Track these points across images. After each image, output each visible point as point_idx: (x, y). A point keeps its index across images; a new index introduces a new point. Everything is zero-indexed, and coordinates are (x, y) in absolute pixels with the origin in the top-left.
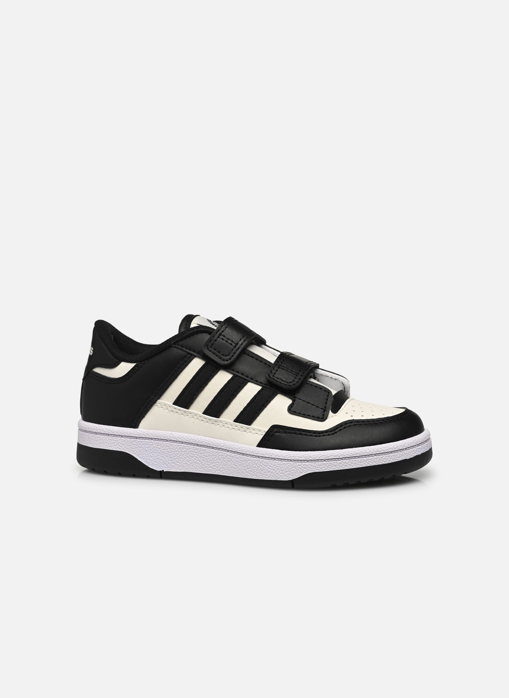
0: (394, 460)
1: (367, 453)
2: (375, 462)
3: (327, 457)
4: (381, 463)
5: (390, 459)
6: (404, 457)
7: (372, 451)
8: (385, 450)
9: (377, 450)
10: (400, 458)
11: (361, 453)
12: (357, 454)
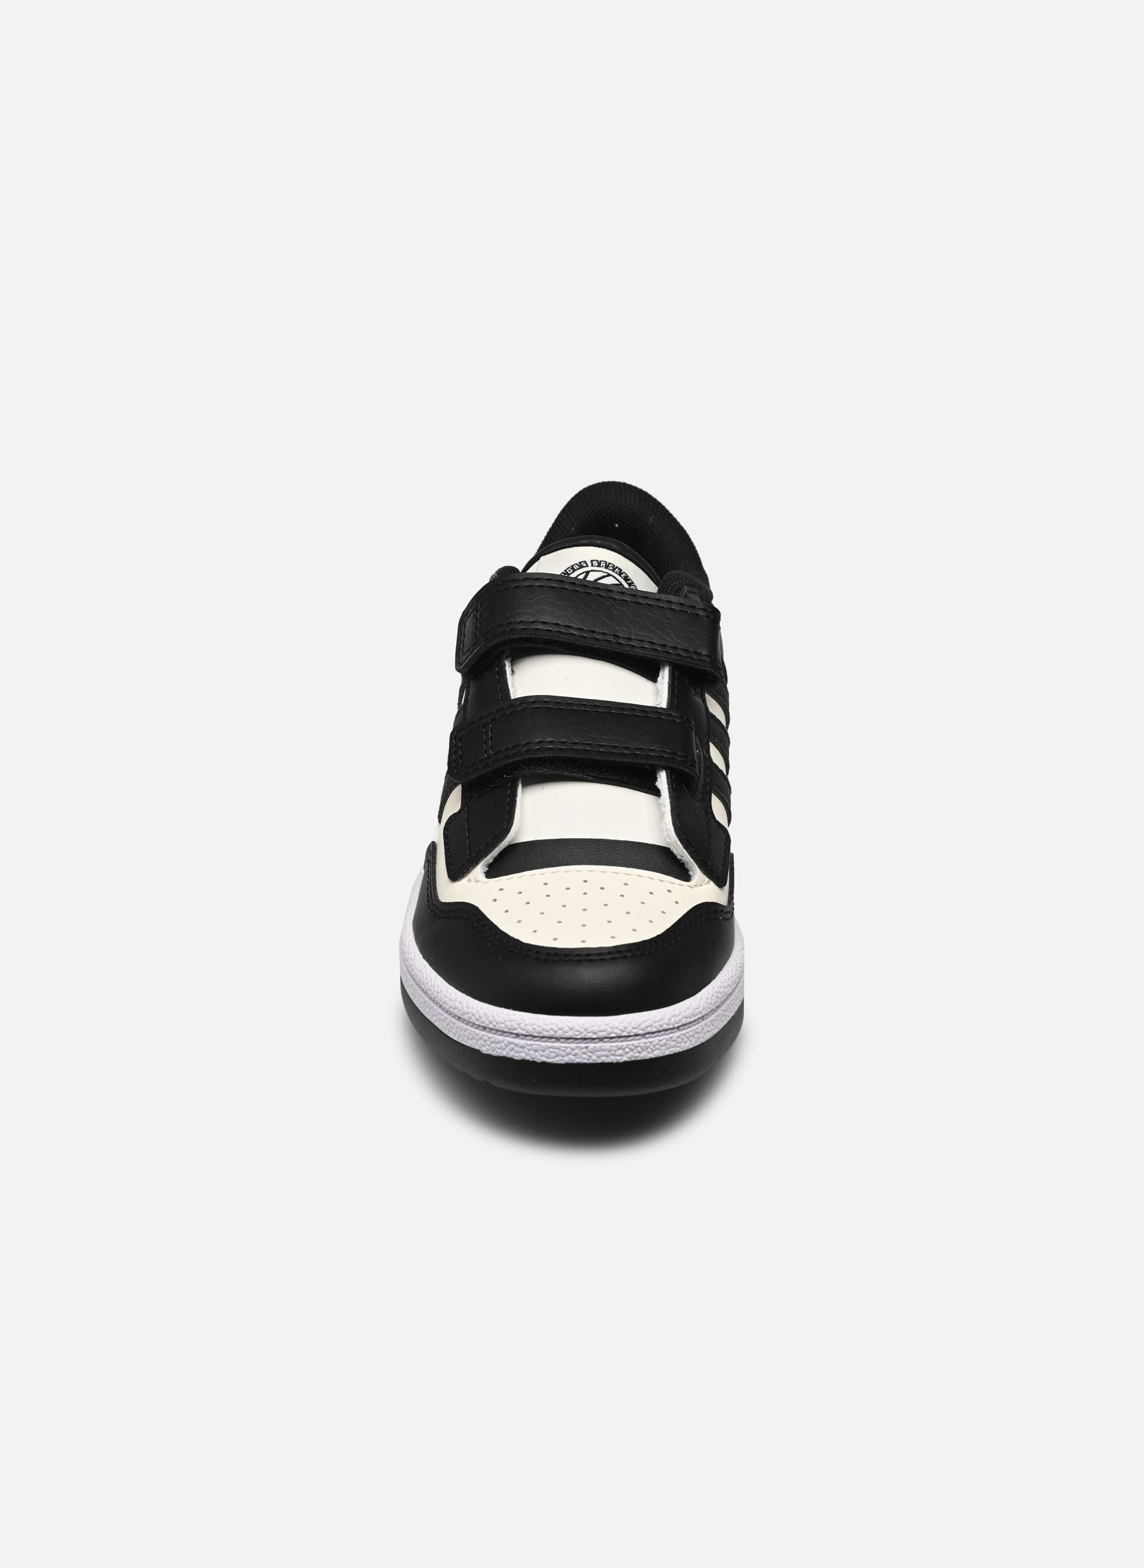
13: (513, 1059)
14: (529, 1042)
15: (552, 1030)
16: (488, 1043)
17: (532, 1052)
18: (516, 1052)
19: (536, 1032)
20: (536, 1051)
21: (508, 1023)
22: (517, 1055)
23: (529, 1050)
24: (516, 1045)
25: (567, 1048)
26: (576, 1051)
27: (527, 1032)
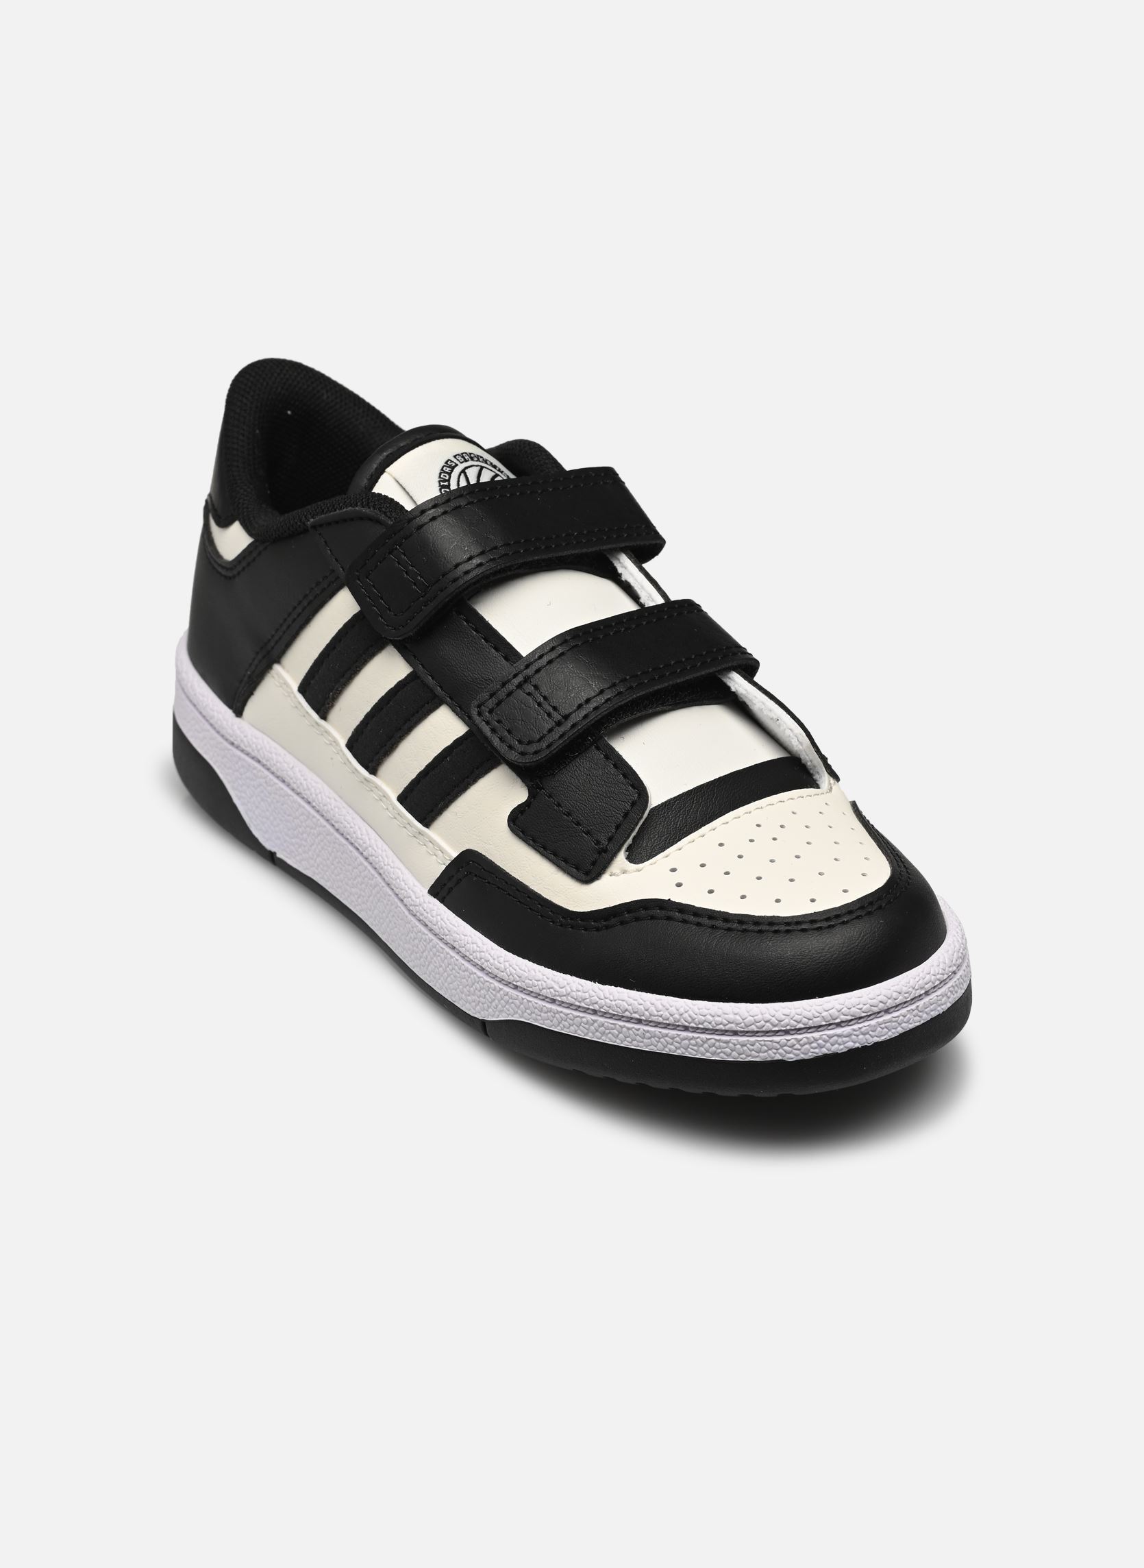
0: (743, 1056)
1: (661, 1016)
2: (686, 1049)
3: (557, 993)
4: (703, 1055)
5: (728, 1050)
6: (775, 1054)
7: (677, 1016)
8: (713, 1023)
9: (690, 1017)
10: (761, 1054)
11: (647, 1013)
12: (635, 1013)
13: (837, 1053)
14: (856, 1027)
15: (881, 1002)
16: (798, 1046)
17: (861, 1037)
18: (840, 1044)
19: (864, 1012)
20: (864, 1034)
21: (825, 1014)
22: (842, 1047)
23: (857, 1036)
24: (839, 1036)
25: (898, 1017)
26: (908, 1016)
27: (852, 1016)
